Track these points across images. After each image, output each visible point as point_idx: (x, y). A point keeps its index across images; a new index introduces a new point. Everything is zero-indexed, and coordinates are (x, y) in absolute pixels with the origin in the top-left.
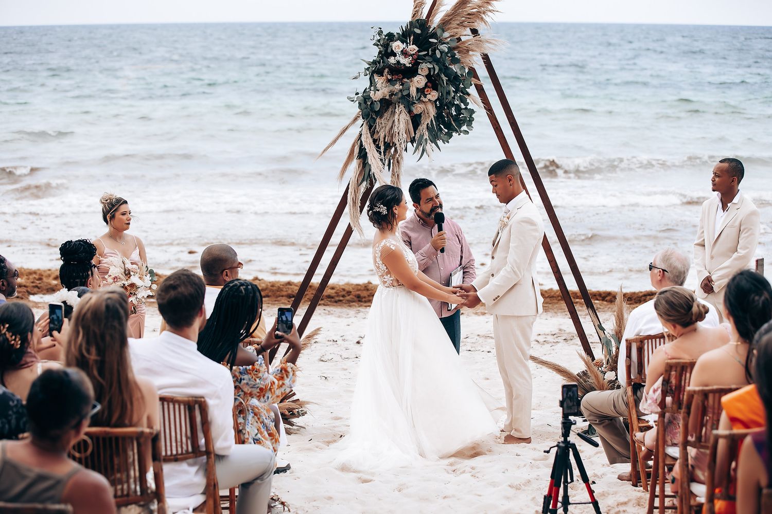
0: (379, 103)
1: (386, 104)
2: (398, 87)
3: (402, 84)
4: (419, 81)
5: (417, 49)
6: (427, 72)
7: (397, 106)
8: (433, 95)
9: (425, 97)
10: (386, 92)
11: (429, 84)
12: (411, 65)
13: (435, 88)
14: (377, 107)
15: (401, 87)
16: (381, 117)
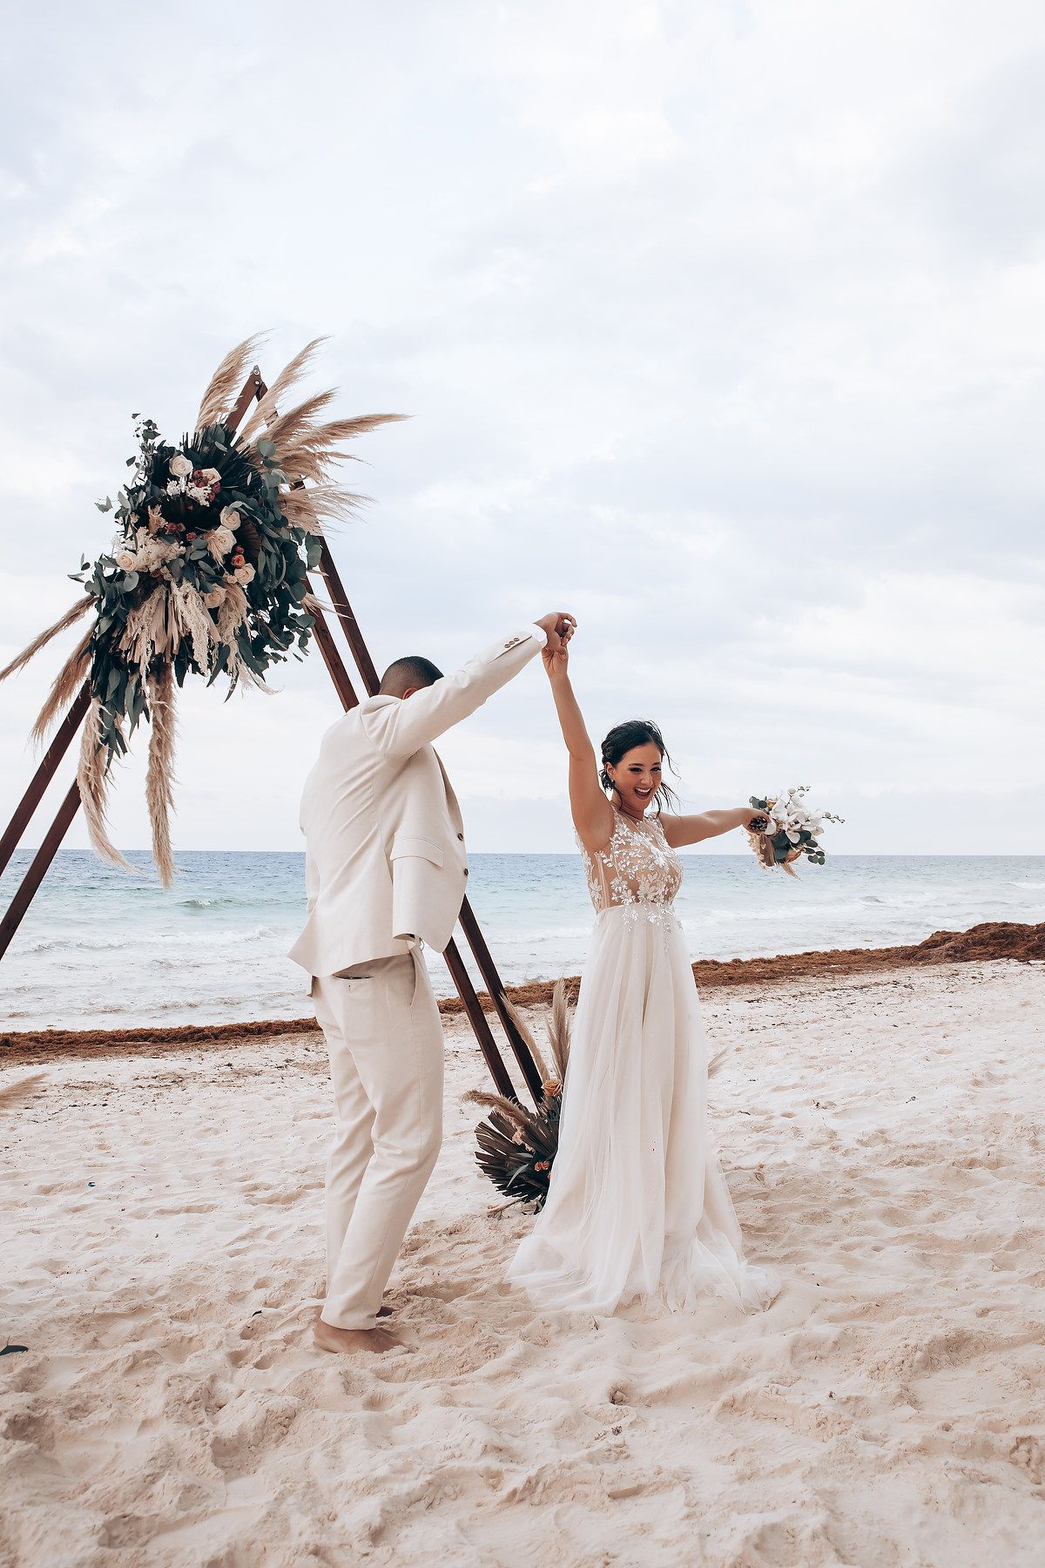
0: (137, 577)
1: (150, 581)
2: (177, 548)
3: (187, 544)
4: (223, 539)
5: (218, 477)
6: (237, 525)
7: (174, 585)
8: (245, 574)
9: (233, 575)
10: (152, 556)
11: (239, 548)
12: (207, 504)
13: (251, 559)
14: (131, 584)
15: (183, 548)
16: (137, 608)
